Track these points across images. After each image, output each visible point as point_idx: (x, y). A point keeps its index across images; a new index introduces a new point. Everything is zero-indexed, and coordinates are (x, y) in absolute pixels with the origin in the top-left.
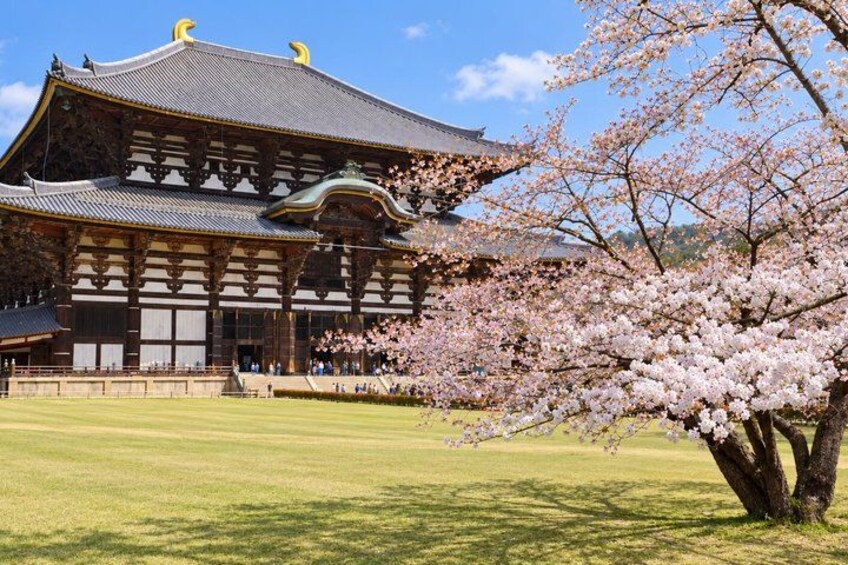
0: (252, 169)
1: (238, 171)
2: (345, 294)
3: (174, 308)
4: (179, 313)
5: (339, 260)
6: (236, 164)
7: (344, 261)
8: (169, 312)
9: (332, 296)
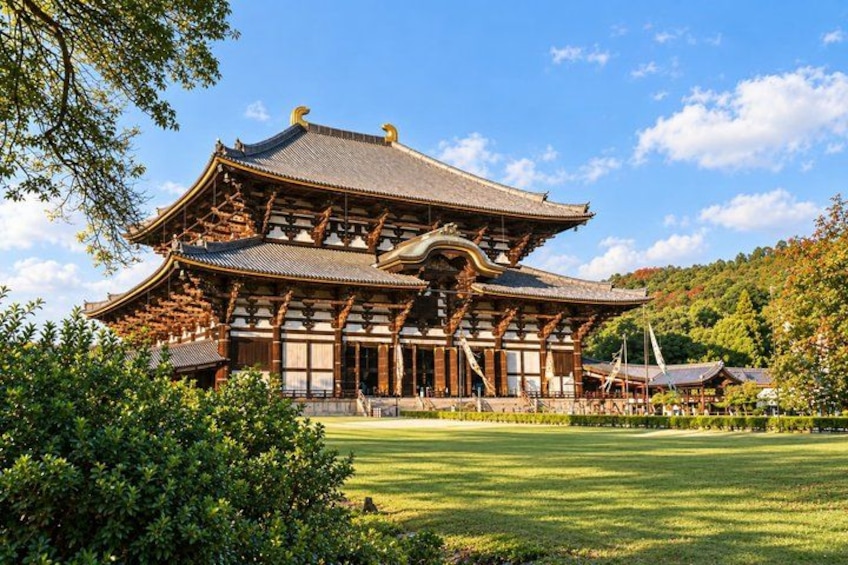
0: (363, 228)
1: (352, 230)
2: (442, 331)
3: (309, 342)
4: (313, 346)
5: (437, 303)
6: (351, 224)
7: (440, 303)
8: (305, 345)
9: (433, 332)
